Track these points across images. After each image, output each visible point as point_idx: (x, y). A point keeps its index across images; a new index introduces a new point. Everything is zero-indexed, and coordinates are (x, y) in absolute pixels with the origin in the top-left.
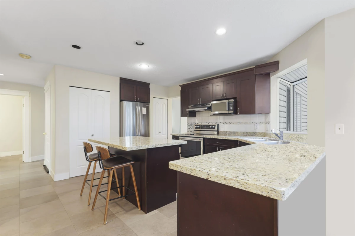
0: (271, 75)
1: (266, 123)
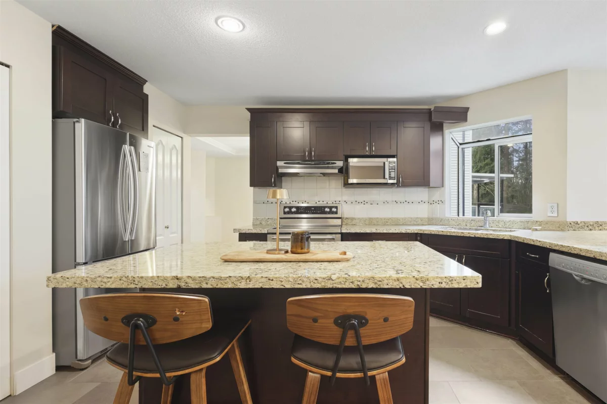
0: (444, 128)
1: (432, 202)
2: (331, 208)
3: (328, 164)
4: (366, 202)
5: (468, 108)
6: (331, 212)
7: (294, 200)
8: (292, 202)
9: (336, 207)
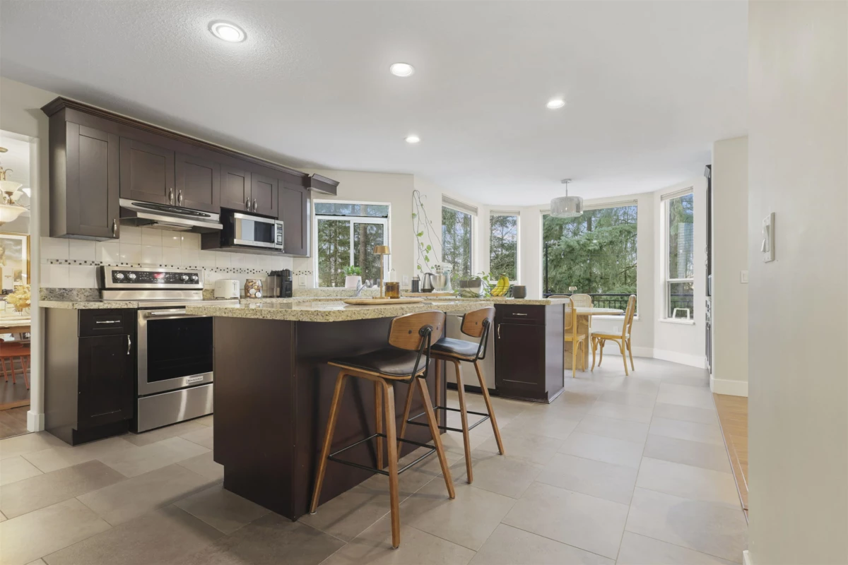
1: (298, 273)
2: (190, 275)
3: (200, 215)
4: (229, 269)
5: (338, 183)
6: (191, 281)
7: (125, 262)
8: (120, 265)
9: (196, 275)
